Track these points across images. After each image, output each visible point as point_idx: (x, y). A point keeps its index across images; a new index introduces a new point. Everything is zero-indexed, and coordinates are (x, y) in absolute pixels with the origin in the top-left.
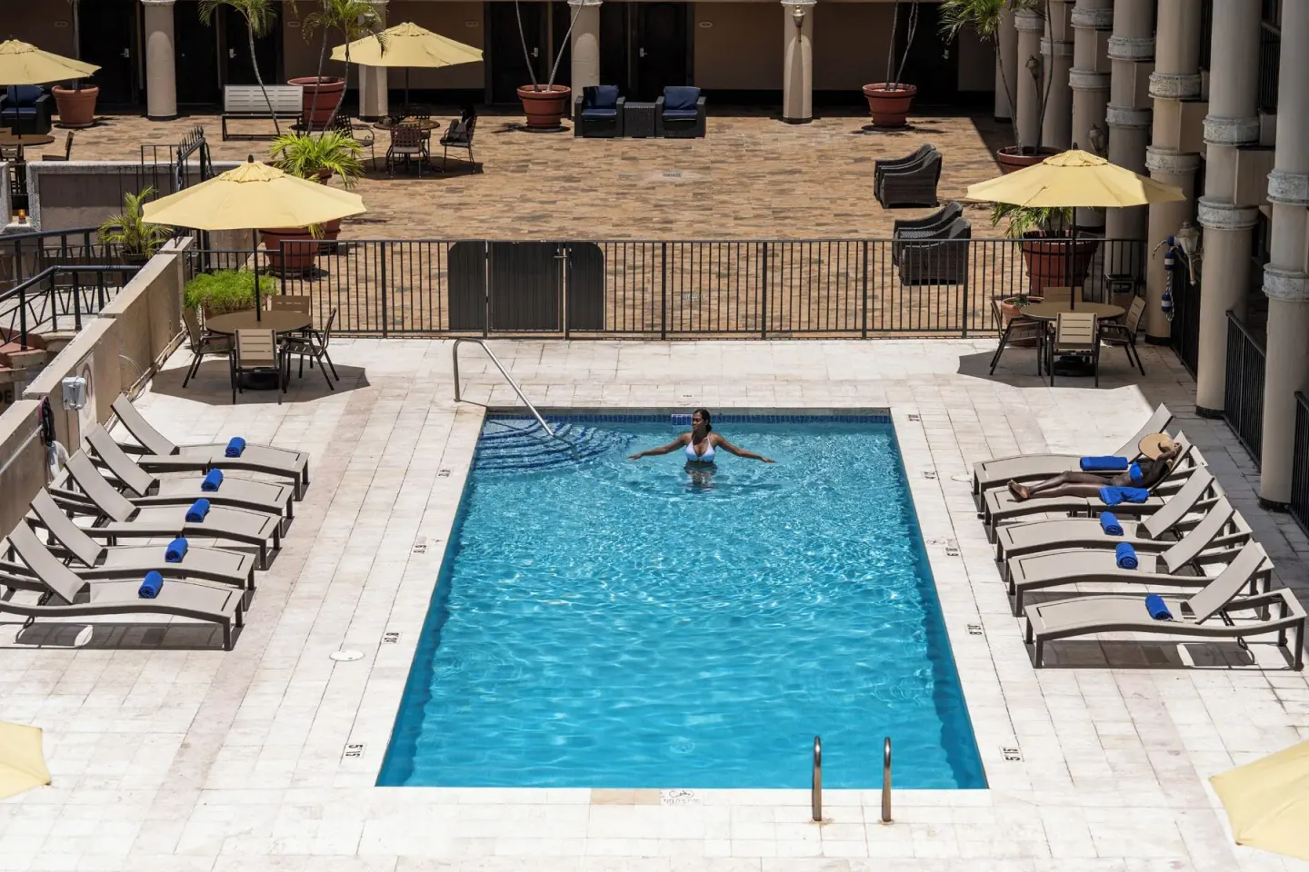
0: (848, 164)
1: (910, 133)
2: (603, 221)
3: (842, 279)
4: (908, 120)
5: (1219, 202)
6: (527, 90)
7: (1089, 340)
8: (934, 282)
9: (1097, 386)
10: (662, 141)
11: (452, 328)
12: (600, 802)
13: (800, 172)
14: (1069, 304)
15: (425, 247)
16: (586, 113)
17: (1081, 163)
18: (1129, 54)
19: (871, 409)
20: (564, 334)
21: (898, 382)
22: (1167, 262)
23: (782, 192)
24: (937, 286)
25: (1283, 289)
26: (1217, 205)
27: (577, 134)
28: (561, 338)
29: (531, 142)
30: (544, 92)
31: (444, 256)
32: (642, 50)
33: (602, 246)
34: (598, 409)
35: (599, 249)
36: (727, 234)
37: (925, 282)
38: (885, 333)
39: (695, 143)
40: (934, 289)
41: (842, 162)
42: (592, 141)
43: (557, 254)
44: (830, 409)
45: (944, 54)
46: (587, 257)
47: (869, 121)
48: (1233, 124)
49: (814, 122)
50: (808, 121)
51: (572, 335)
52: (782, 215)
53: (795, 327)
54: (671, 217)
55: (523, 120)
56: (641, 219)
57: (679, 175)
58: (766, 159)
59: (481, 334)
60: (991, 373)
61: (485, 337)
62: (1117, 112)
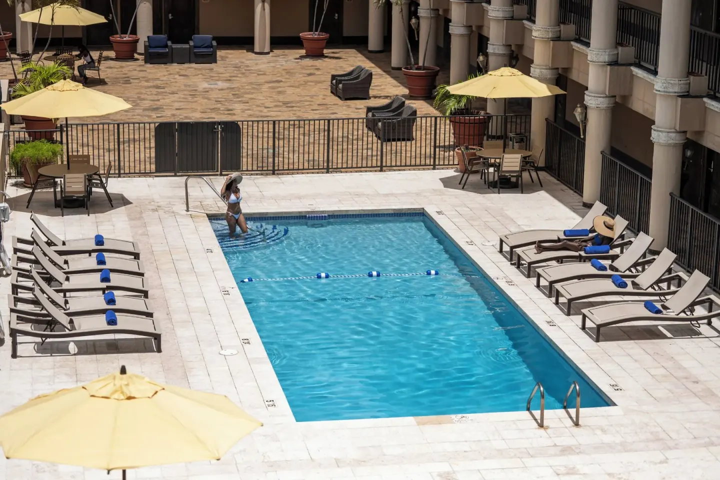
0: (304, 76)
1: (326, 59)
2: (194, 110)
3: (345, 139)
4: (325, 51)
6: (116, 38)
7: (518, 169)
8: (399, 140)
10: (194, 65)
11: (157, 170)
12: (424, 424)
13: (281, 81)
14: (502, 150)
15: (106, 126)
16: (151, 50)
17: (510, 74)
18: (501, 15)
19: (414, 209)
20: (219, 173)
21: (418, 194)
23: (280, 92)
24: (400, 142)
25: (664, 139)
26: (596, 95)
27: (146, 61)
28: (217, 175)
29: (122, 67)
30: (125, 39)
31: (153, 132)
32: (170, 15)
33: (240, 124)
34: (267, 213)
35: (238, 126)
36: (268, 116)
37: (394, 140)
38: (391, 168)
39: (213, 65)
40: (399, 143)
41: (301, 76)
42: (156, 66)
43: (215, 129)
44: (392, 209)
45: (335, 16)
46: (232, 129)
47: (303, 52)
48: (605, 52)
49: (271, 54)
50: (268, 53)
51: (223, 173)
52: (289, 105)
53: (340, 166)
54: (231, 108)
55: (112, 54)
56: (214, 109)
57: (216, 84)
58: (258, 75)
59: (173, 174)
60: (463, 188)
61: (176, 176)
62: (494, 46)
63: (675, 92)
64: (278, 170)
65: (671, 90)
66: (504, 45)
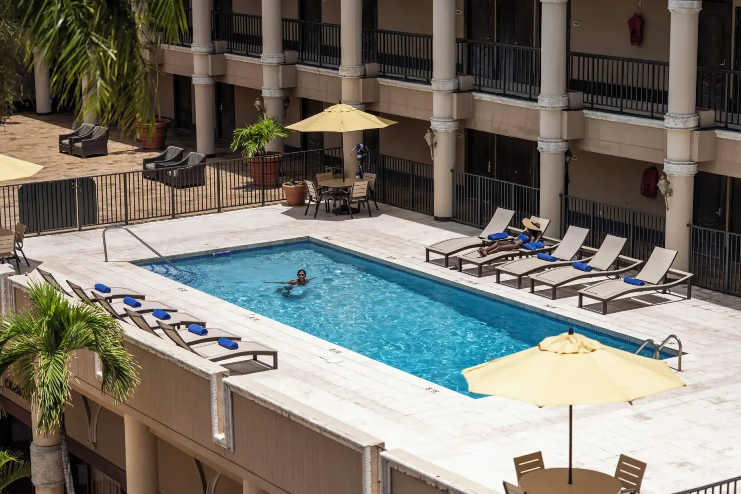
5: (445, 119)
7: (365, 195)
8: (192, 186)
9: (352, 218)
14: (342, 180)
17: (348, 110)
20: (78, 228)
22: (359, 156)
24: (197, 187)
25: (554, 148)
26: (445, 120)
28: (76, 231)
31: (16, 194)
33: (95, 179)
35: (93, 181)
43: (72, 186)
46: (88, 185)
48: (450, 81)
51: (83, 228)
59: (36, 234)
60: (315, 218)
61: (39, 235)
62: (271, 91)
63: (560, 107)
64: (131, 220)
65: (557, 106)
66: (279, 89)
